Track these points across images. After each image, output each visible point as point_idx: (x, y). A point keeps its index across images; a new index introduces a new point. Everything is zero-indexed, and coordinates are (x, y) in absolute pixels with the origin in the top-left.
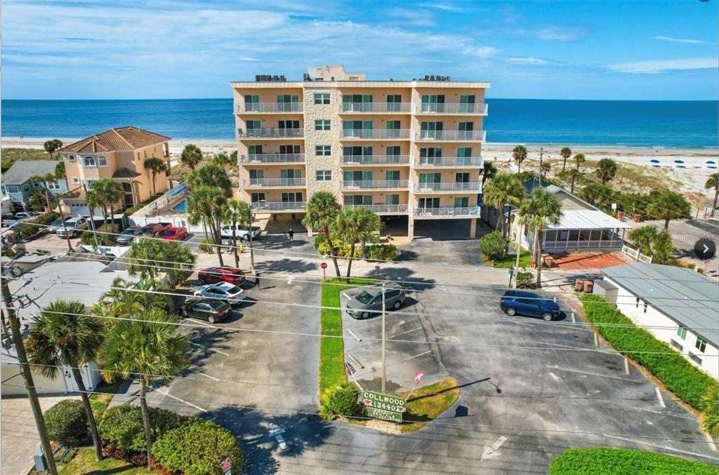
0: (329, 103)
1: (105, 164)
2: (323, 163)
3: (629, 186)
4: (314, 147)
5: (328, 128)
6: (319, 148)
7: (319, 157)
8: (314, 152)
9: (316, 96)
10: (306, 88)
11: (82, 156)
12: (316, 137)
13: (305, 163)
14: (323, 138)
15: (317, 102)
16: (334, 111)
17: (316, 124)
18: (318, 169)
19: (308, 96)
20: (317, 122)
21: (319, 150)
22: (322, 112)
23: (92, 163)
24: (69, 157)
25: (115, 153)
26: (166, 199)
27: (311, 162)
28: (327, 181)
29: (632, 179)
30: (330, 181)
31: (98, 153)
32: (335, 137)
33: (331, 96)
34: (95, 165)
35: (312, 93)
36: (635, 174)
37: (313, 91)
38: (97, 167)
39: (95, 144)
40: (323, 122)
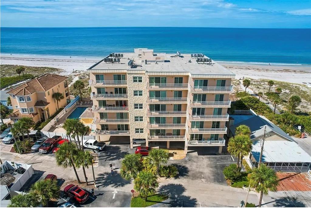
0: (142, 82)
1: (30, 100)
2: (138, 112)
3: (305, 105)
4: (133, 105)
5: (141, 95)
6: (136, 105)
7: (136, 109)
8: (133, 107)
9: (134, 78)
10: (129, 74)
11: (18, 97)
12: (134, 99)
13: (128, 112)
14: (138, 100)
15: (135, 81)
16: (144, 86)
17: (134, 92)
18: (135, 116)
19: (129, 78)
20: (135, 92)
21: (136, 106)
22: (138, 86)
23: (23, 100)
24: (12, 96)
25: (36, 93)
26: (65, 111)
27: (132, 112)
28: (141, 122)
29: (307, 100)
30: (142, 122)
31: (26, 96)
32: (145, 100)
33: (142, 78)
34: (25, 101)
35: (132, 76)
36: (308, 95)
37: (132, 75)
38: (26, 102)
39: (25, 90)
40: (138, 92)
